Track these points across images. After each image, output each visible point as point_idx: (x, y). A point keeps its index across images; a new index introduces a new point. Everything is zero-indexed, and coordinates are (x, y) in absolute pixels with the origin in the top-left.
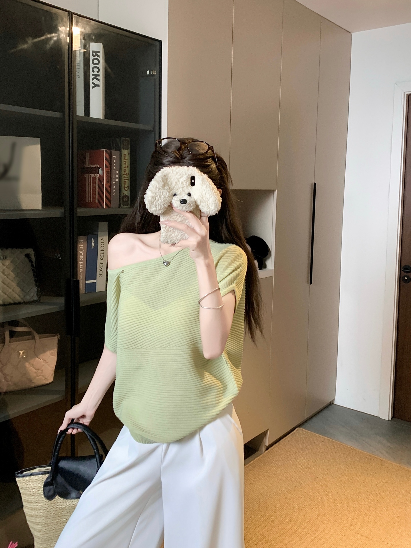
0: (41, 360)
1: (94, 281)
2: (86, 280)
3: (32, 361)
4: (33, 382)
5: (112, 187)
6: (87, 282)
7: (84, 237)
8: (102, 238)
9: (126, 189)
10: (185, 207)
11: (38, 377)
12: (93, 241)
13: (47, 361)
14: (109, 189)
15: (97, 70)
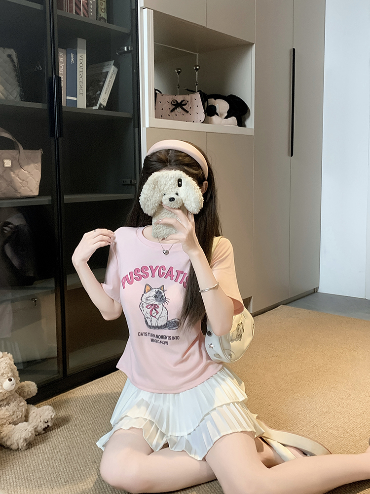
0: (26, 172)
1: (75, 99)
2: (67, 96)
3: (16, 172)
4: (19, 191)
5: (89, 6)
6: (68, 98)
7: (63, 50)
8: (81, 55)
9: (103, 11)
11: (23, 188)
12: (72, 56)
13: (32, 174)
14: (86, 6)
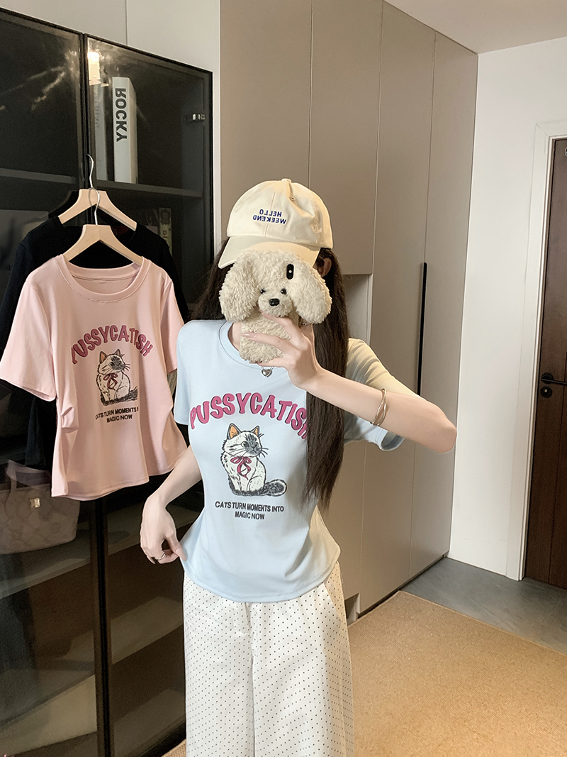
10: (276, 310)
15: (123, 115)
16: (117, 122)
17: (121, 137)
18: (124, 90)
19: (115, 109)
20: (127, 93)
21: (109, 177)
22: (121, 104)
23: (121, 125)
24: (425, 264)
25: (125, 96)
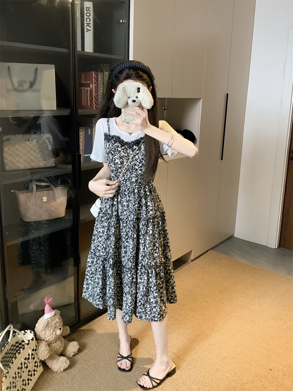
3: (51, 204)
6: (85, 155)
7: (83, 127)
10: (134, 104)
11: (55, 213)
12: (89, 130)
14: (96, 97)
15: (89, 20)
16: (86, 23)
17: (88, 30)
18: (90, 8)
19: (86, 17)
20: (91, 9)
21: (82, 50)
22: (88, 14)
23: (88, 25)
24: (227, 94)
25: (90, 11)
